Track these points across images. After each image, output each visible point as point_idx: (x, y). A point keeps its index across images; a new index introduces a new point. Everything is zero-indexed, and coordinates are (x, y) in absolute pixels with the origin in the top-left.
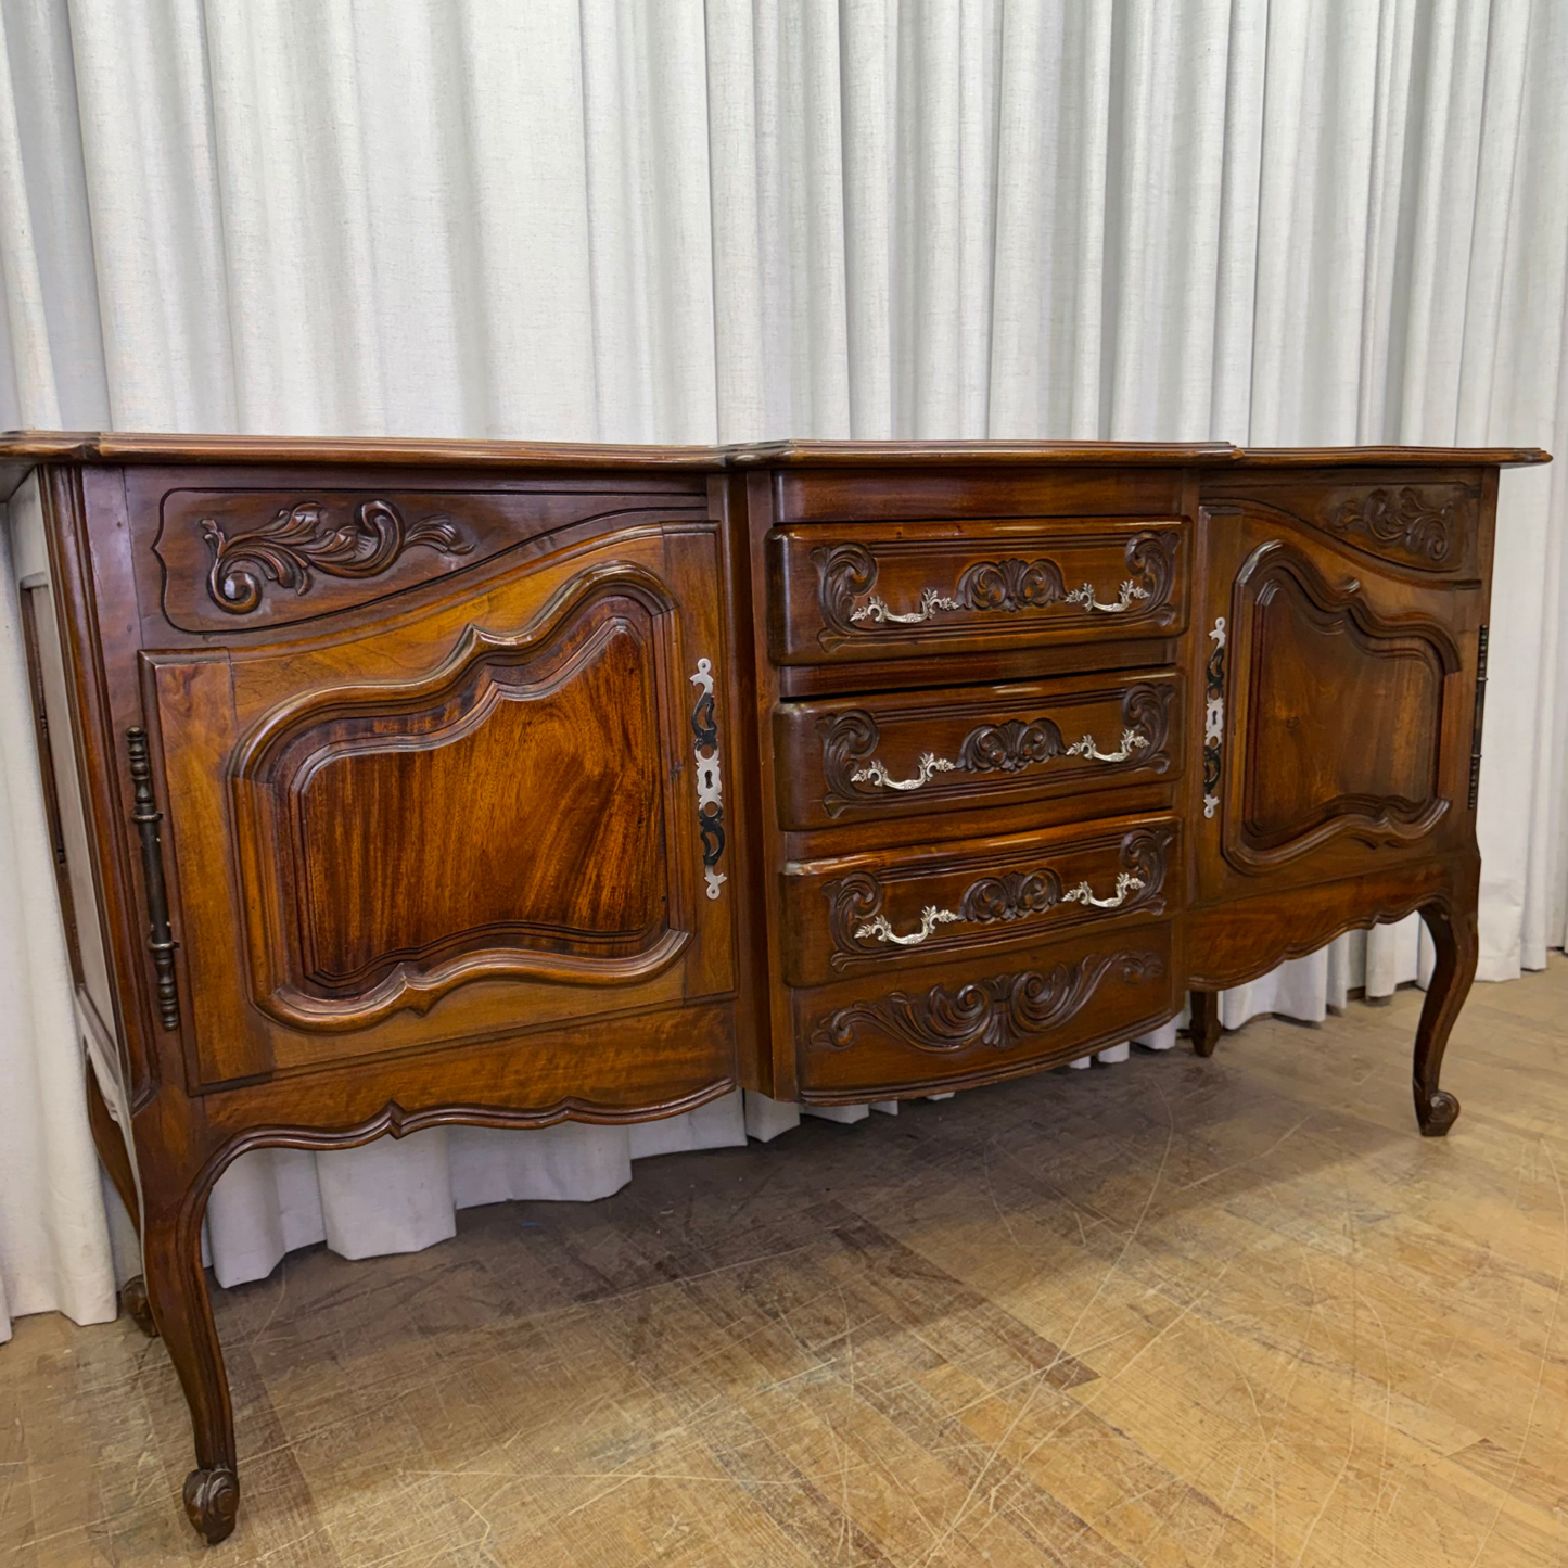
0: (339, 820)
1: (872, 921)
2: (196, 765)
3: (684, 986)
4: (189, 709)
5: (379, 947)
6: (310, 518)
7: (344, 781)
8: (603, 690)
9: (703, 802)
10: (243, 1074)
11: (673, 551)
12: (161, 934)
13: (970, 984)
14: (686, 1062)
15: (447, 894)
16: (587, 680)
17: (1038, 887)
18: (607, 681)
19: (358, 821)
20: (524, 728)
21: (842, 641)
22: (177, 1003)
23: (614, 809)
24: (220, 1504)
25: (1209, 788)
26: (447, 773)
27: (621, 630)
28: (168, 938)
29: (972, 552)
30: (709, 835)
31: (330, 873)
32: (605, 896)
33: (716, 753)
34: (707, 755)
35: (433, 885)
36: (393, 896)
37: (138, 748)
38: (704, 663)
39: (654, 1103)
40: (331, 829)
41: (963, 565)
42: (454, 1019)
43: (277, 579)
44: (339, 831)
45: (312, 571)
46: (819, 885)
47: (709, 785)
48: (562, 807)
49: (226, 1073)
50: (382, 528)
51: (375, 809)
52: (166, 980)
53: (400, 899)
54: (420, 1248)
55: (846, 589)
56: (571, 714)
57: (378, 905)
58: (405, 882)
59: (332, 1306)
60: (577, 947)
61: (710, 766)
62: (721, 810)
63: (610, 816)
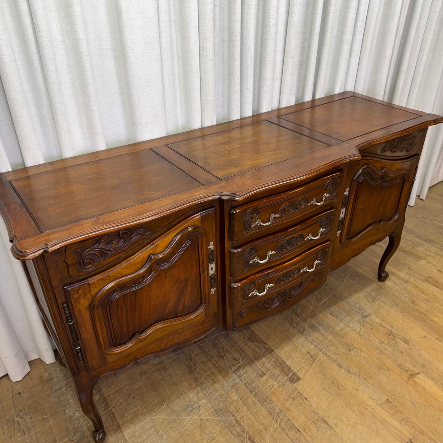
1: (253, 292)
2: (82, 308)
3: (205, 316)
4: (79, 297)
9: (210, 274)
11: (203, 219)
12: (77, 345)
13: (275, 295)
17: (294, 272)
19: (124, 308)
20: (165, 275)
21: (249, 232)
22: (83, 358)
23: (189, 284)
25: (339, 229)
27: (190, 243)
28: (79, 346)
29: (284, 201)
30: (212, 281)
31: (118, 321)
32: (186, 304)
33: (214, 263)
34: (212, 264)
35: (144, 315)
36: (134, 321)
37: (66, 309)
38: (211, 243)
41: (282, 205)
42: (149, 339)
43: (98, 257)
44: (120, 312)
45: (107, 252)
46: (240, 289)
47: (212, 270)
48: (175, 288)
50: (125, 237)
51: (128, 305)
52: (80, 354)
53: (136, 321)
55: (250, 219)
56: (177, 267)
57: (130, 324)
58: (137, 317)
61: (212, 266)
62: (215, 275)
63: (188, 286)
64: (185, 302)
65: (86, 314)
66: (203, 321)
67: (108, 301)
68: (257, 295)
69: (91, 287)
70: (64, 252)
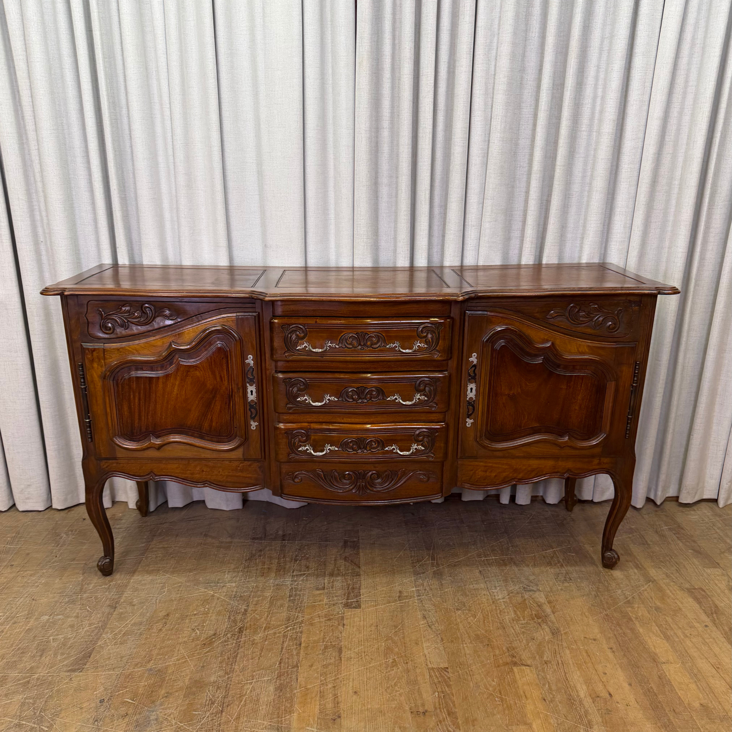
0: (132, 393)
1: (305, 446)
2: (95, 374)
3: (243, 455)
4: (93, 360)
5: (144, 429)
6: (128, 308)
7: (133, 383)
8: (213, 363)
9: (250, 399)
10: (108, 457)
11: (239, 321)
12: (87, 417)
13: (348, 471)
14: (247, 477)
15: (163, 417)
16: (208, 360)
17: (374, 444)
18: (215, 361)
19: (137, 394)
20: (187, 373)
21: (294, 355)
22: (91, 435)
23: (217, 399)
24: (105, 566)
25: (469, 416)
26: (163, 383)
27: (219, 345)
28: (89, 419)
29: (344, 329)
30: (252, 410)
31: (130, 407)
32: (214, 424)
33: (254, 385)
34: (251, 385)
35: (159, 415)
36: (147, 416)
37: (81, 369)
38: (250, 357)
39: (236, 487)
40: (130, 395)
41: (341, 333)
42: (167, 452)
43: (119, 325)
44: (132, 396)
45: (129, 323)
46: (284, 432)
47: (252, 394)
48: (199, 397)
49: (103, 456)
50: (148, 312)
51: (142, 391)
52: (88, 429)
53: (149, 417)
54: (228, 510)
55: (296, 338)
56: (202, 369)
57: (143, 418)
58: (151, 412)
59: (191, 521)
60: (206, 438)
61: (251, 388)
62: (256, 403)
63: (216, 401)
64: (212, 421)
65: (99, 384)
66: (243, 466)
67: (122, 378)
68: (311, 453)
69: (105, 353)
70: (86, 306)
